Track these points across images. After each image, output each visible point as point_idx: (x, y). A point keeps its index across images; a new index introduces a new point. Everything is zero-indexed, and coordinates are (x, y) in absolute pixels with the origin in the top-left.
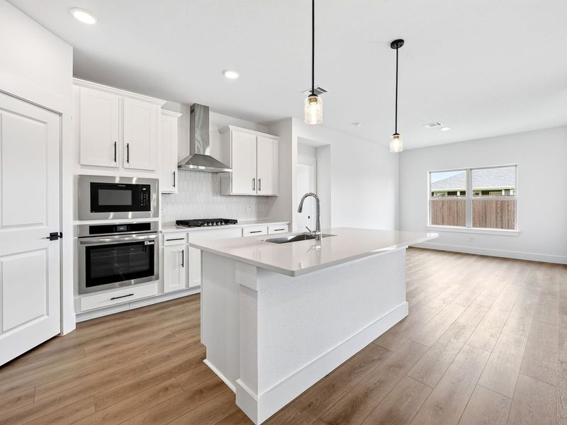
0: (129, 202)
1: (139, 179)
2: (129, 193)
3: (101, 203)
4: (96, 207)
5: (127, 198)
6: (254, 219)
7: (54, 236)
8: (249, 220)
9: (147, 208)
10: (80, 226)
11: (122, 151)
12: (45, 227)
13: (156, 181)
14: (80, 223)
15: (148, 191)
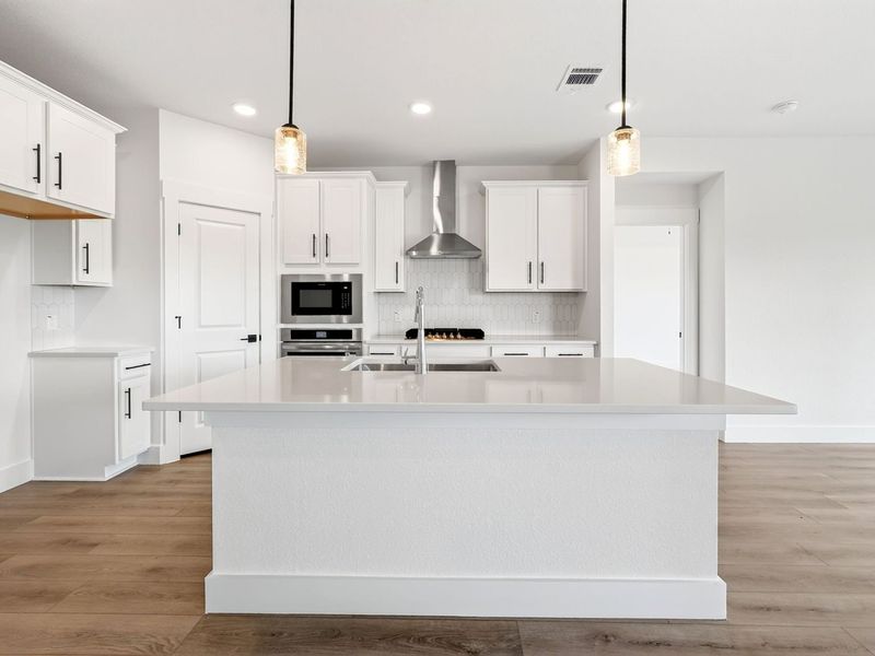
0: (328, 304)
1: (333, 276)
2: (330, 292)
3: (302, 304)
4: (298, 309)
5: (326, 299)
6: (546, 332)
7: (252, 339)
8: (536, 333)
9: (348, 311)
10: (282, 330)
11: (321, 244)
12: (243, 328)
13: (359, 277)
14: (283, 326)
15: (350, 290)
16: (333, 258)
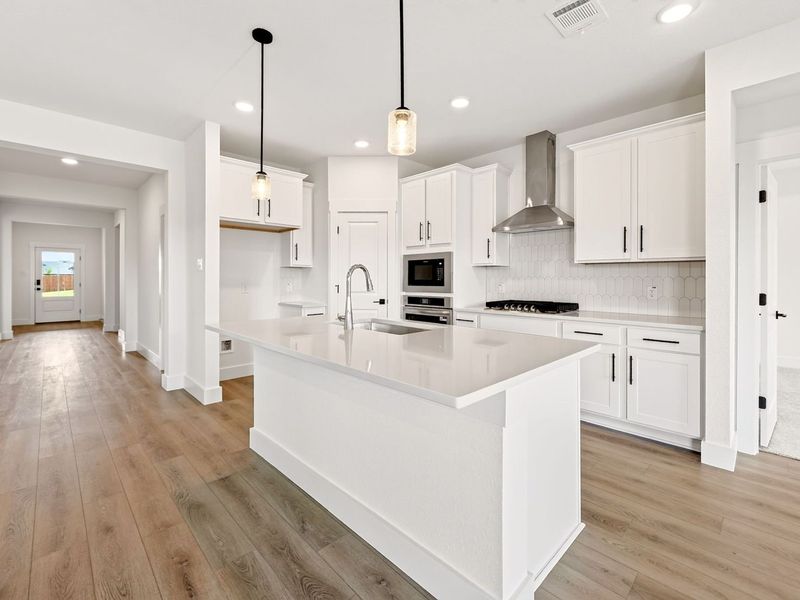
3: (414, 277)
4: (412, 281)
7: (382, 302)
9: (441, 283)
11: (424, 230)
12: (376, 294)
13: (450, 254)
14: (404, 293)
15: (443, 266)
16: (434, 240)
